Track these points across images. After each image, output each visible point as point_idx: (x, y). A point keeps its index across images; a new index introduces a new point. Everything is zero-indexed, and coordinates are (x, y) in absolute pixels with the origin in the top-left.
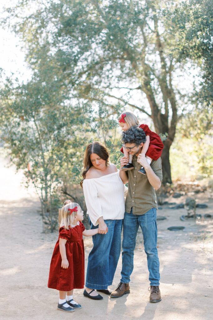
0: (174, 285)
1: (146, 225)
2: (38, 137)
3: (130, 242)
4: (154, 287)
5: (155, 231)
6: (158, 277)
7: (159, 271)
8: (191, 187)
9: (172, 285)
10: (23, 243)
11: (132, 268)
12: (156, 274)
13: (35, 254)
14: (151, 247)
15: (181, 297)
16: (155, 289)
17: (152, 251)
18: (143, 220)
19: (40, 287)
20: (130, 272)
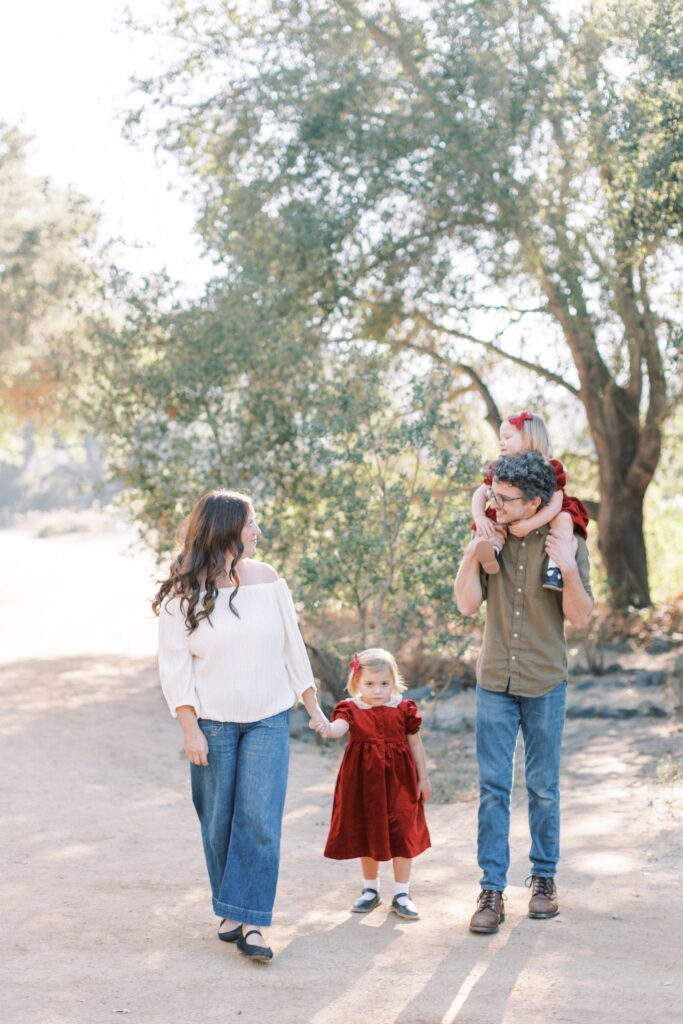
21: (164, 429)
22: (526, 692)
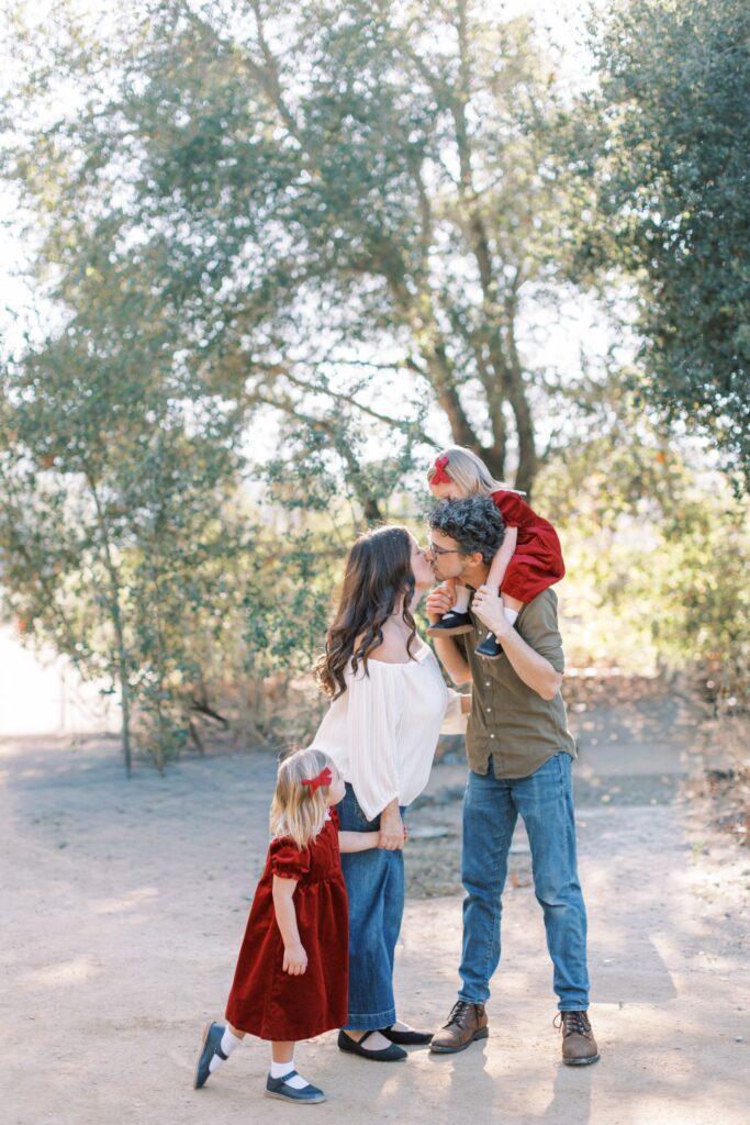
0: (625, 1006)
1: (536, 811)
2: (94, 523)
3: (488, 867)
4: (574, 1013)
5: (568, 832)
6: (583, 979)
7: (585, 960)
8: (583, 686)
9: (617, 1006)
10: (76, 879)
11: (498, 953)
12: (578, 970)
13: (128, 913)
14: (558, 883)
15: (660, 1046)
16: (575, 1022)
17: (559, 897)
18: (526, 797)
19: (182, 1022)
20: (489, 966)
21: (32, 481)
22: (513, 772)
